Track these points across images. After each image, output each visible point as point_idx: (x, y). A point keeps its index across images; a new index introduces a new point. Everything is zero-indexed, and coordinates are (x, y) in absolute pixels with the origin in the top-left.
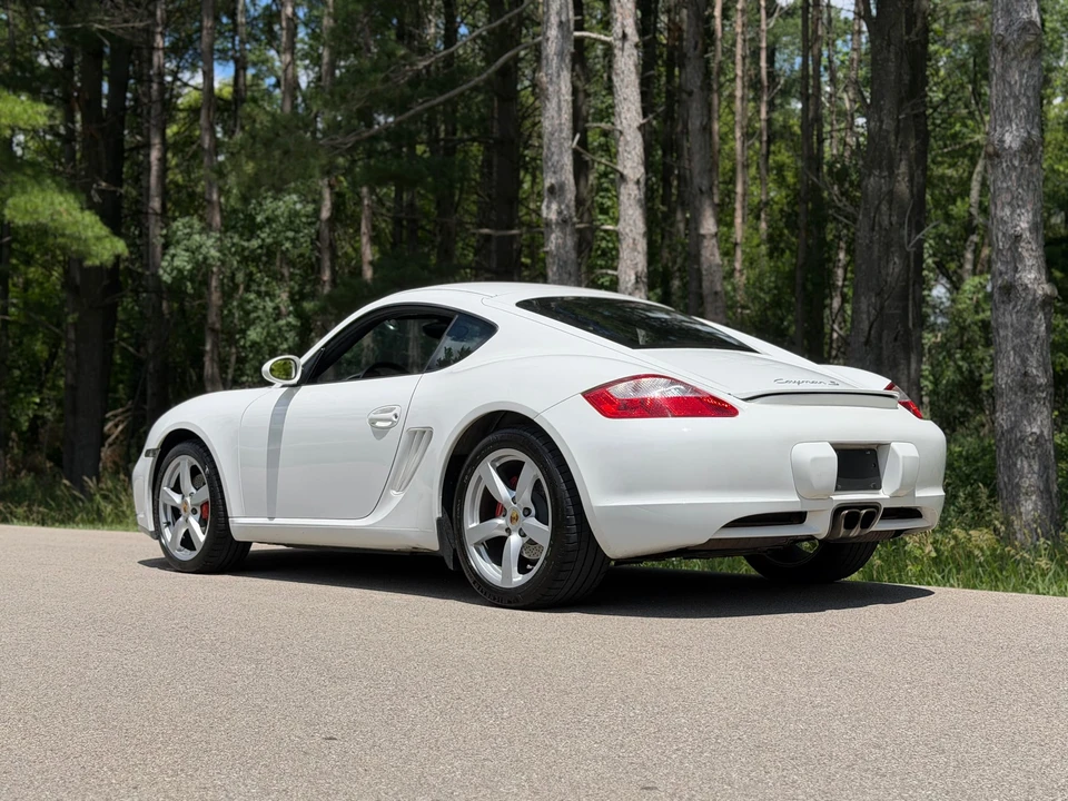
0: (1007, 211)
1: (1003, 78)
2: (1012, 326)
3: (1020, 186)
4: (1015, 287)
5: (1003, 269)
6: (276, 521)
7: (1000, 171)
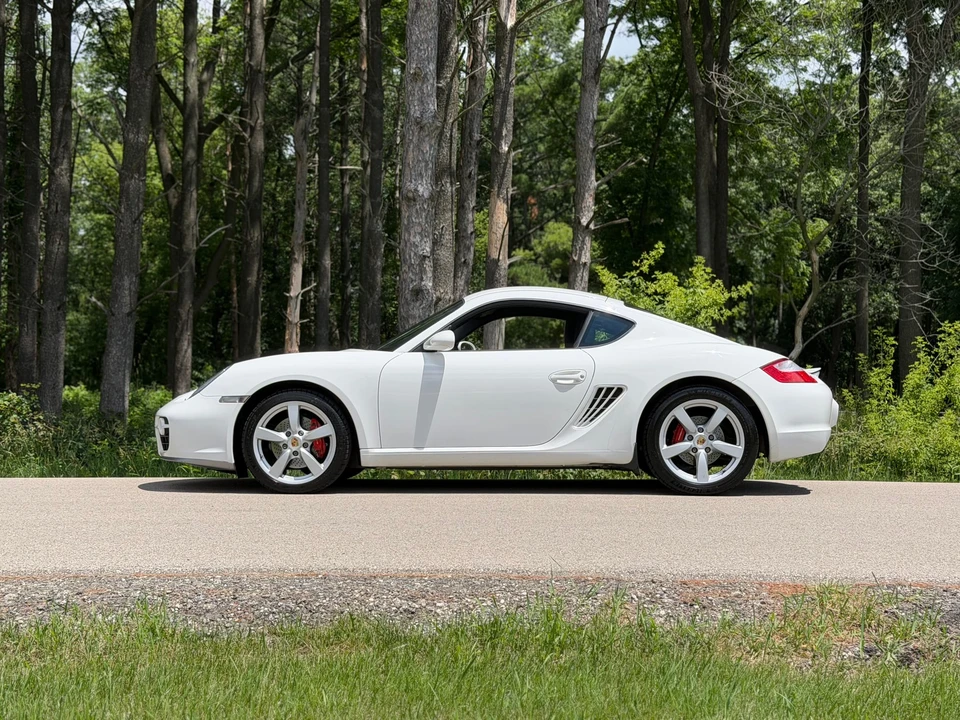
0: (418, 238)
1: (418, 147)
2: (419, 317)
3: (427, 222)
4: (422, 291)
5: (413, 277)
6: (425, 450)
7: (414, 210)
